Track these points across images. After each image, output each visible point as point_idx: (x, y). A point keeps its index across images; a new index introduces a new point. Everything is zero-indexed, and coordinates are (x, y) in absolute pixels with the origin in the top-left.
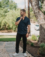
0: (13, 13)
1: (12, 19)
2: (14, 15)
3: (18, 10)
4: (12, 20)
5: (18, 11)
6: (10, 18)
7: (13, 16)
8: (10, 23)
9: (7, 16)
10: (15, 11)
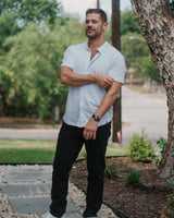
1: (38, 64)
6: (27, 60)
7: (38, 50)
9: (13, 51)
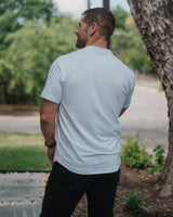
0: (37, 32)
2: (42, 41)
3: (57, 22)
4: (33, 64)
5: (58, 26)
6: (26, 54)
8: (26, 74)
10: (48, 26)
